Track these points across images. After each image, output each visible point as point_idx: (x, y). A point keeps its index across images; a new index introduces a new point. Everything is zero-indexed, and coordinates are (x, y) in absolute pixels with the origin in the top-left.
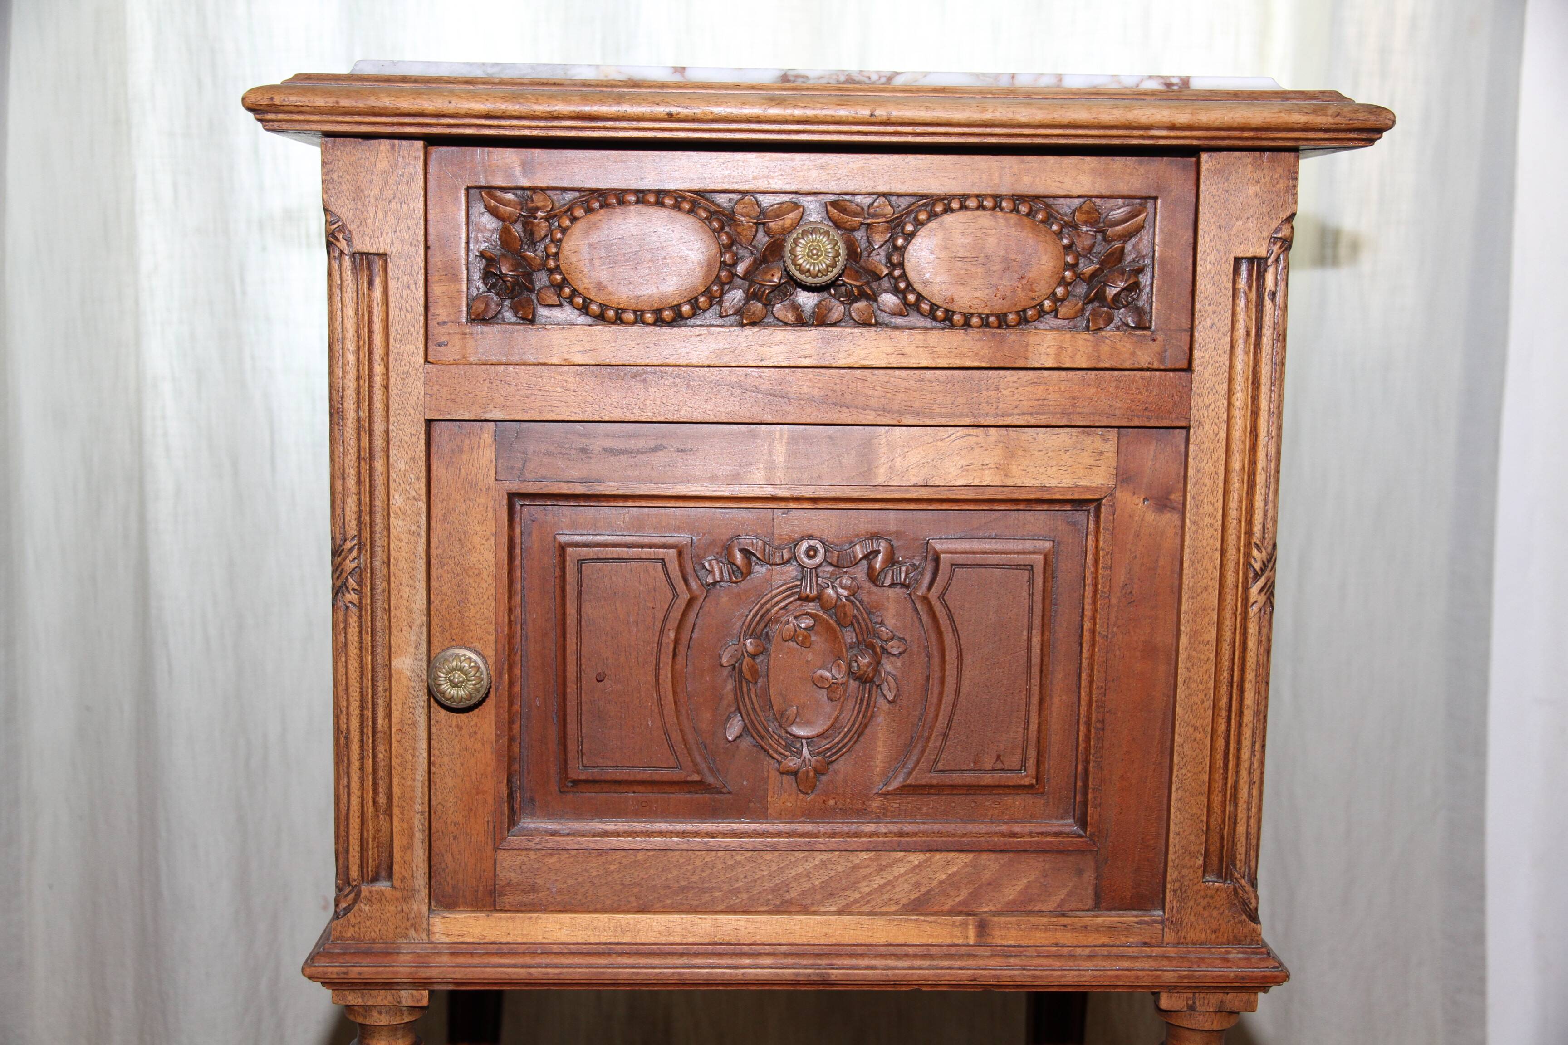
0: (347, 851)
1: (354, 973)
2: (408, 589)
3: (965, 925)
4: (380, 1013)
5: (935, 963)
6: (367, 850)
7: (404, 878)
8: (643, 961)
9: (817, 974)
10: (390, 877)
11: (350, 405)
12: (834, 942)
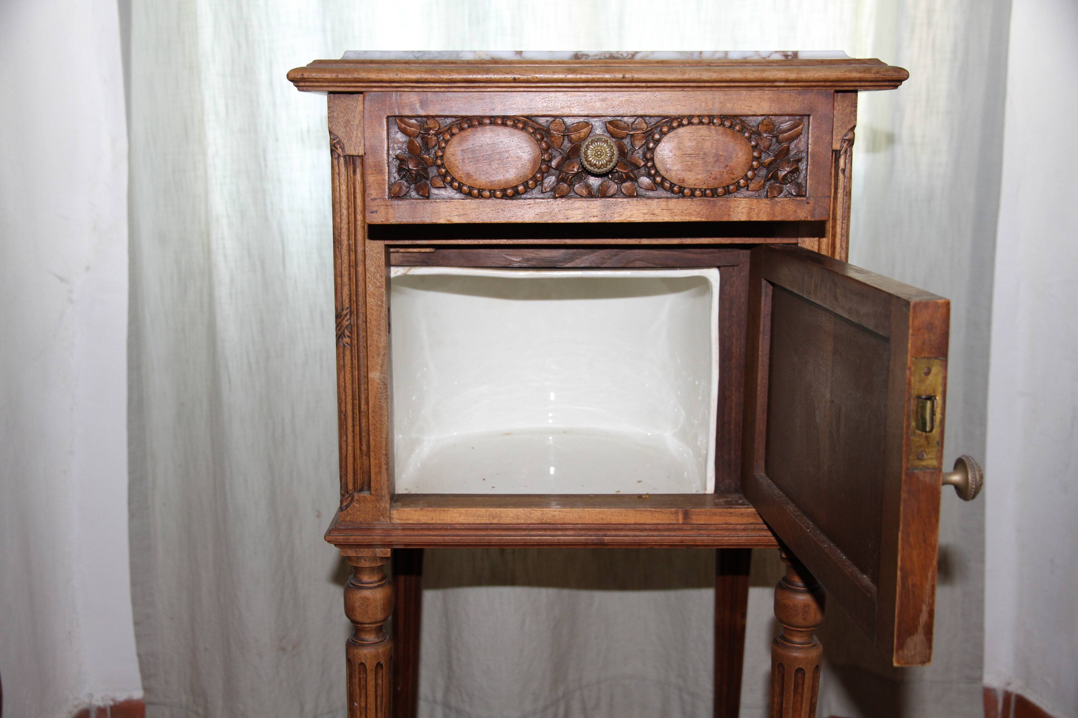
0: (346, 475)
1: (352, 539)
2: (377, 335)
3: (676, 513)
4: (365, 560)
5: (660, 533)
6: (357, 475)
7: (377, 489)
8: (504, 533)
9: (598, 539)
10: (369, 488)
11: (344, 237)
12: (606, 522)
